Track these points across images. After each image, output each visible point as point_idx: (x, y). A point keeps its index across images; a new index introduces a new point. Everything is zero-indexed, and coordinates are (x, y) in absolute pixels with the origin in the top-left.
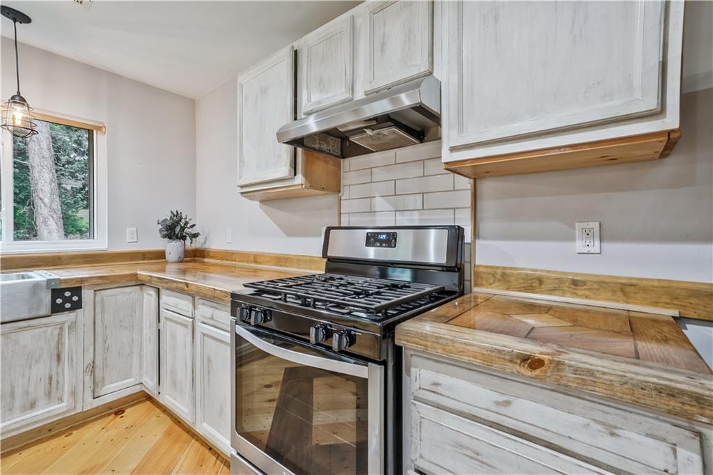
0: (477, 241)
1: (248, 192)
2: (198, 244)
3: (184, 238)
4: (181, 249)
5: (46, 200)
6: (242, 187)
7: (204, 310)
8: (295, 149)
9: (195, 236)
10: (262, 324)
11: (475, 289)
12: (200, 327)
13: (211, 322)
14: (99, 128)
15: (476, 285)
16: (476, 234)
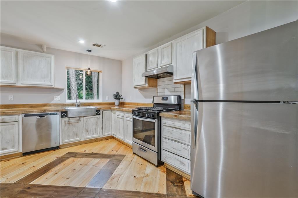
0: (185, 99)
1: (136, 87)
2: (123, 101)
3: (119, 99)
4: (119, 102)
5: (74, 88)
6: (134, 86)
7: (126, 114)
8: (146, 78)
9: (122, 98)
10: (138, 115)
11: (184, 110)
12: (126, 118)
13: (128, 117)
14: (101, 72)
15: (184, 109)
16: (185, 97)
